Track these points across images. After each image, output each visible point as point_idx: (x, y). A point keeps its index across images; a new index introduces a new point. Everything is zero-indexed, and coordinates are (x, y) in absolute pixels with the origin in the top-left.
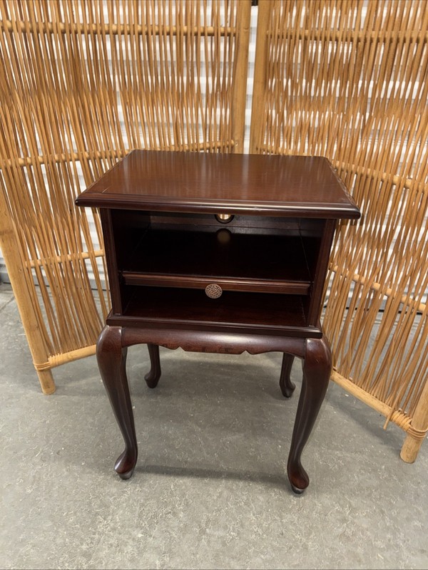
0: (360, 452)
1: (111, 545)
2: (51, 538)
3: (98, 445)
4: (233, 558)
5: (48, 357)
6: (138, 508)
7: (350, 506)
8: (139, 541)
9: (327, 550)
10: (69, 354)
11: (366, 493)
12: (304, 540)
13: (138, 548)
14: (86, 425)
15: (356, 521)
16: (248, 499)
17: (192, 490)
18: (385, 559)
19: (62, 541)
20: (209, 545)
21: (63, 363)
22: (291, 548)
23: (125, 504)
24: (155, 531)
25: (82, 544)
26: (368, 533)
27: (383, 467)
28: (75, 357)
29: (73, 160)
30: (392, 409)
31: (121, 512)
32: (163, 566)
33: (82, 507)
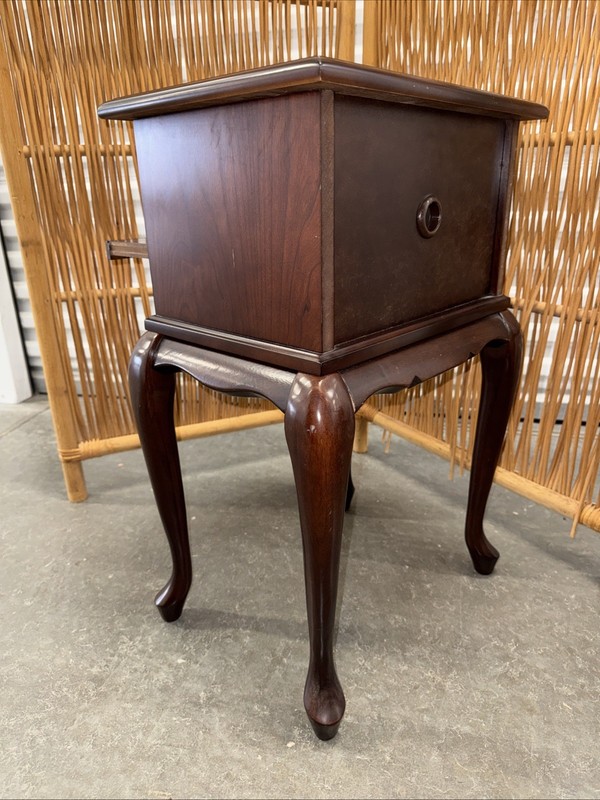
0: (536, 578)
1: (136, 670)
2: (48, 658)
3: (136, 556)
5: (78, 443)
7: (517, 640)
8: (178, 667)
9: (477, 695)
10: (108, 441)
11: (544, 626)
12: (439, 679)
13: (174, 676)
14: (123, 535)
15: (526, 659)
16: (353, 626)
17: (266, 611)
18: (576, 710)
19: (64, 661)
20: (285, 679)
21: (99, 454)
22: (416, 688)
24: (203, 657)
25: (92, 667)
26: (547, 676)
27: (573, 596)
28: (116, 446)
29: (124, 154)
30: (580, 503)
31: (157, 632)
32: (209, 699)
33: (100, 625)
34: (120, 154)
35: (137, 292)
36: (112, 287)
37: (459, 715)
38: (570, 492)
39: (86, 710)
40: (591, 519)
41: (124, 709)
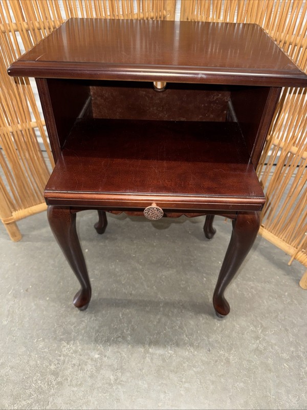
0: (268, 282)
1: (74, 365)
2: (26, 361)
3: (59, 282)
4: (171, 371)
5: (12, 213)
6: (94, 334)
7: (262, 326)
8: (96, 361)
9: (245, 363)
10: (29, 209)
11: (274, 315)
12: (227, 355)
13: (95, 366)
14: (49, 266)
15: (266, 338)
16: (181, 323)
17: (136, 317)
18: (290, 368)
19: (34, 363)
20: (152, 362)
21: (25, 217)
22: (216, 361)
23: (83, 331)
24: (108, 352)
25: (50, 365)
26: (276, 347)
27: (286, 294)
31: (81, 337)
32: (116, 380)
33: (49, 335)
35: (35, 125)
37: (237, 377)
39: (53, 395)
40: (300, 259)
41: (73, 391)
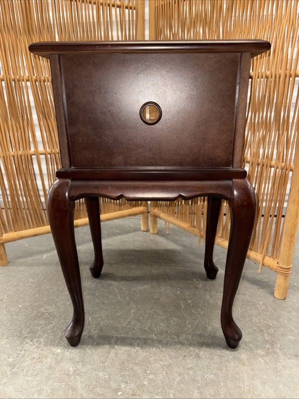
0: (242, 294)
1: (34, 358)
3: (35, 294)
4: (136, 364)
5: (2, 234)
6: (60, 333)
8: (57, 355)
9: (216, 358)
10: (19, 232)
11: (248, 319)
12: (197, 351)
13: (56, 360)
14: (27, 283)
16: (151, 325)
17: (106, 321)
18: (266, 362)
20: (116, 357)
21: (14, 240)
22: (185, 356)
23: (49, 331)
25: (9, 358)
27: (261, 303)
28: (23, 235)
29: (25, 80)
30: (262, 255)
31: (46, 336)
32: (75, 371)
33: (14, 334)
34: (23, 81)
35: (33, 153)
36: (20, 150)
37: (208, 369)
38: (257, 250)
39: (5, 383)
40: (268, 263)
41: (27, 380)
